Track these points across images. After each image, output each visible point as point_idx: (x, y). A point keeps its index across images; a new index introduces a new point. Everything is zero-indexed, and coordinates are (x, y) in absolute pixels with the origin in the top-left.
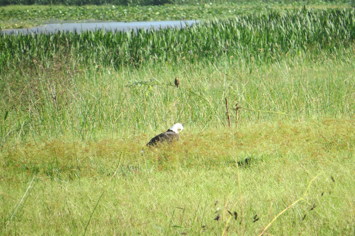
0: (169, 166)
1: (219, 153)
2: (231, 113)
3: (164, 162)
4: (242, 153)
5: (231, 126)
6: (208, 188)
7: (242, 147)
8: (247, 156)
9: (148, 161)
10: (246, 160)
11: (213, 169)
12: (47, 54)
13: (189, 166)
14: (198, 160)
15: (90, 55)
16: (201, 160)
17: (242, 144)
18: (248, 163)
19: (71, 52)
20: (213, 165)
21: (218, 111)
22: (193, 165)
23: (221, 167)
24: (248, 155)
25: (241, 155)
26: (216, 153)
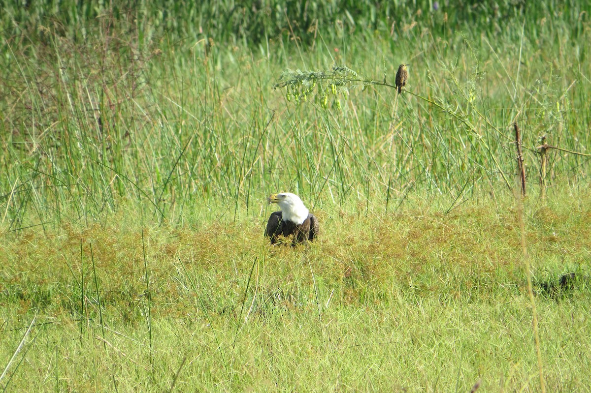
0: (371, 291)
1: (497, 261)
2: (530, 160)
3: (359, 282)
4: (554, 260)
5: (527, 194)
6: (466, 347)
7: (555, 246)
8: (565, 269)
9: (320, 279)
10: (564, 280)
11: (481, 302)
12: (85, 7)
13: (422, 291)
14: (444, 276)
15: (189, 12)
16: (452, 278)
17: (552, 240)
18: (567, 288)
19: (143, 6)
20: (481, 291)
21: (497, 155)
22: (431, 289)
23: (500, 295)
24: (569, 267)
25: (551, 267)
26: (489, 261)
